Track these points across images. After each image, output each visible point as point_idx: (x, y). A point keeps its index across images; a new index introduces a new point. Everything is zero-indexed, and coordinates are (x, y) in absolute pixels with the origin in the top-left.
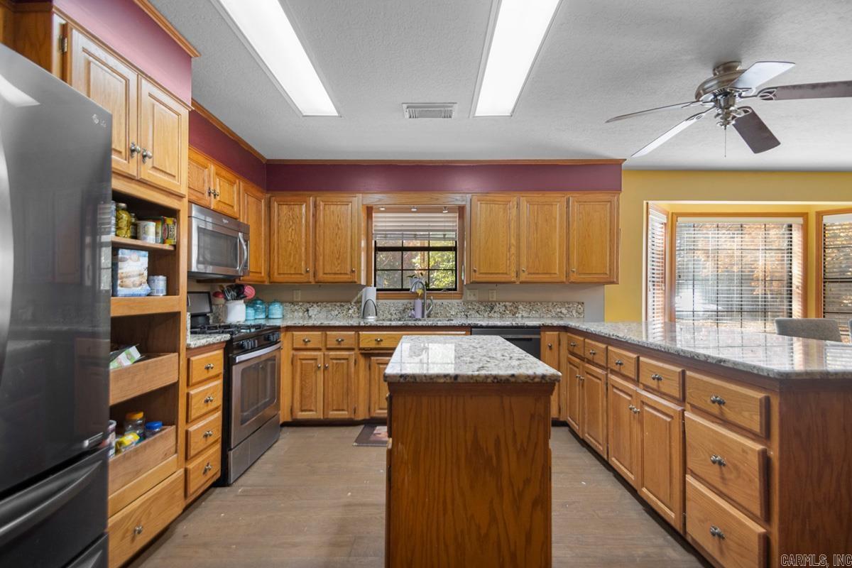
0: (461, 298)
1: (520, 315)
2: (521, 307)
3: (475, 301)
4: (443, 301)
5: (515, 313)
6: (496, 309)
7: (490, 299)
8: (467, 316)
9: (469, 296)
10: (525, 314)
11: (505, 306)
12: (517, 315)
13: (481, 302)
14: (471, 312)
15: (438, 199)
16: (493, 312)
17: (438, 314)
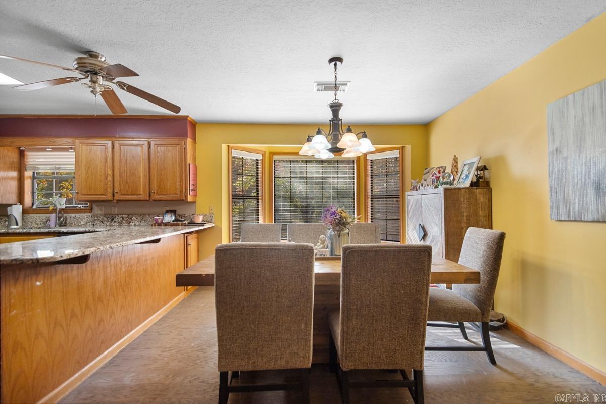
0: (91, 212)
1: (133, 224)
2: (134, 218)
3: (100, 214)
4: (76, 214)
5: (130, 222)
6: (116, 219)
7: (113, 213)
8: (94, 225)
9: (97, 210)
10: (137, 223)
11: (123, 218)
12: (131, 224)
13: (105, 215)
14: (97, 222)
15: (54, 142)
16: (113, 221)
17: (72, 223)
